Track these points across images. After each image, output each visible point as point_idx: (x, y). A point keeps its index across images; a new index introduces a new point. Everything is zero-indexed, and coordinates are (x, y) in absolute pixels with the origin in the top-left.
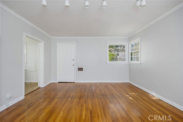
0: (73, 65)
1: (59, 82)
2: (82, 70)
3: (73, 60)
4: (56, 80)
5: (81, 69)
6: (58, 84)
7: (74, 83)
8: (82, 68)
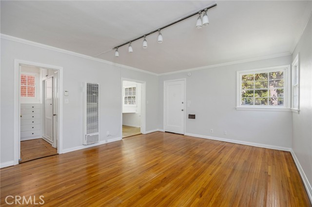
0: (182, 110)
1: (166, 132)
2: (195, 118)
3: (183, 103)
4: (163, 129)
5: (192, 117)
6: (165, 133)
7: (183, 135)
8: (195, 115)
